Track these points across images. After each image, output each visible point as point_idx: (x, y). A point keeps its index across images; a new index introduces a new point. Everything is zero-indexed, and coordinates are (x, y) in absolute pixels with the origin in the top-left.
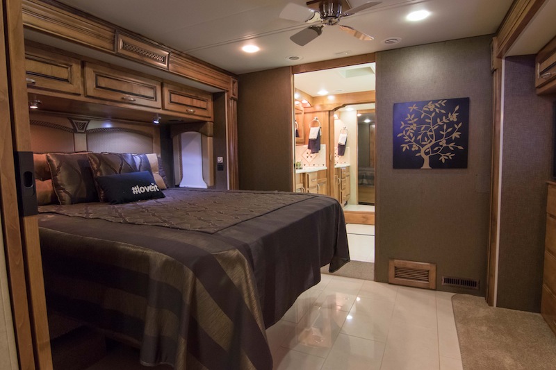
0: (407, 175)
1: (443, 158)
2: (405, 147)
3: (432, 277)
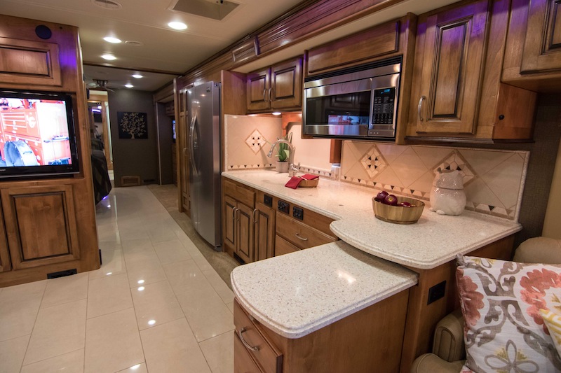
0: (125, 142)
2: (124, 130)
3: (139, 180)
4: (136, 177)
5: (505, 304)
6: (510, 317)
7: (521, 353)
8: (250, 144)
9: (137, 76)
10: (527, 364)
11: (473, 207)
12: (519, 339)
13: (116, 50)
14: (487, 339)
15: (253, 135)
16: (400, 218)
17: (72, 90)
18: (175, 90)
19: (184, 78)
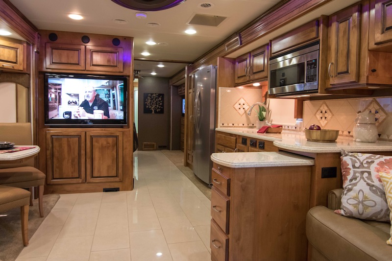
0: (148, 116)
1: (158, 111)
2: (147, 107)
3: (155, 146)
4: (153, 143)
5: (362, 173)
6: (363, 178)
7: (366, 196)
8: (237, 108)
9: (161, 66)
10: (369, 201)
11: (387, 138)
12: (366, 190)
13: (151, 49)
14: (350, 190)
15: (240, 102)
16: (319, 138)
17: (128, 74)
18: (186, 76)
19: (192, 65)
